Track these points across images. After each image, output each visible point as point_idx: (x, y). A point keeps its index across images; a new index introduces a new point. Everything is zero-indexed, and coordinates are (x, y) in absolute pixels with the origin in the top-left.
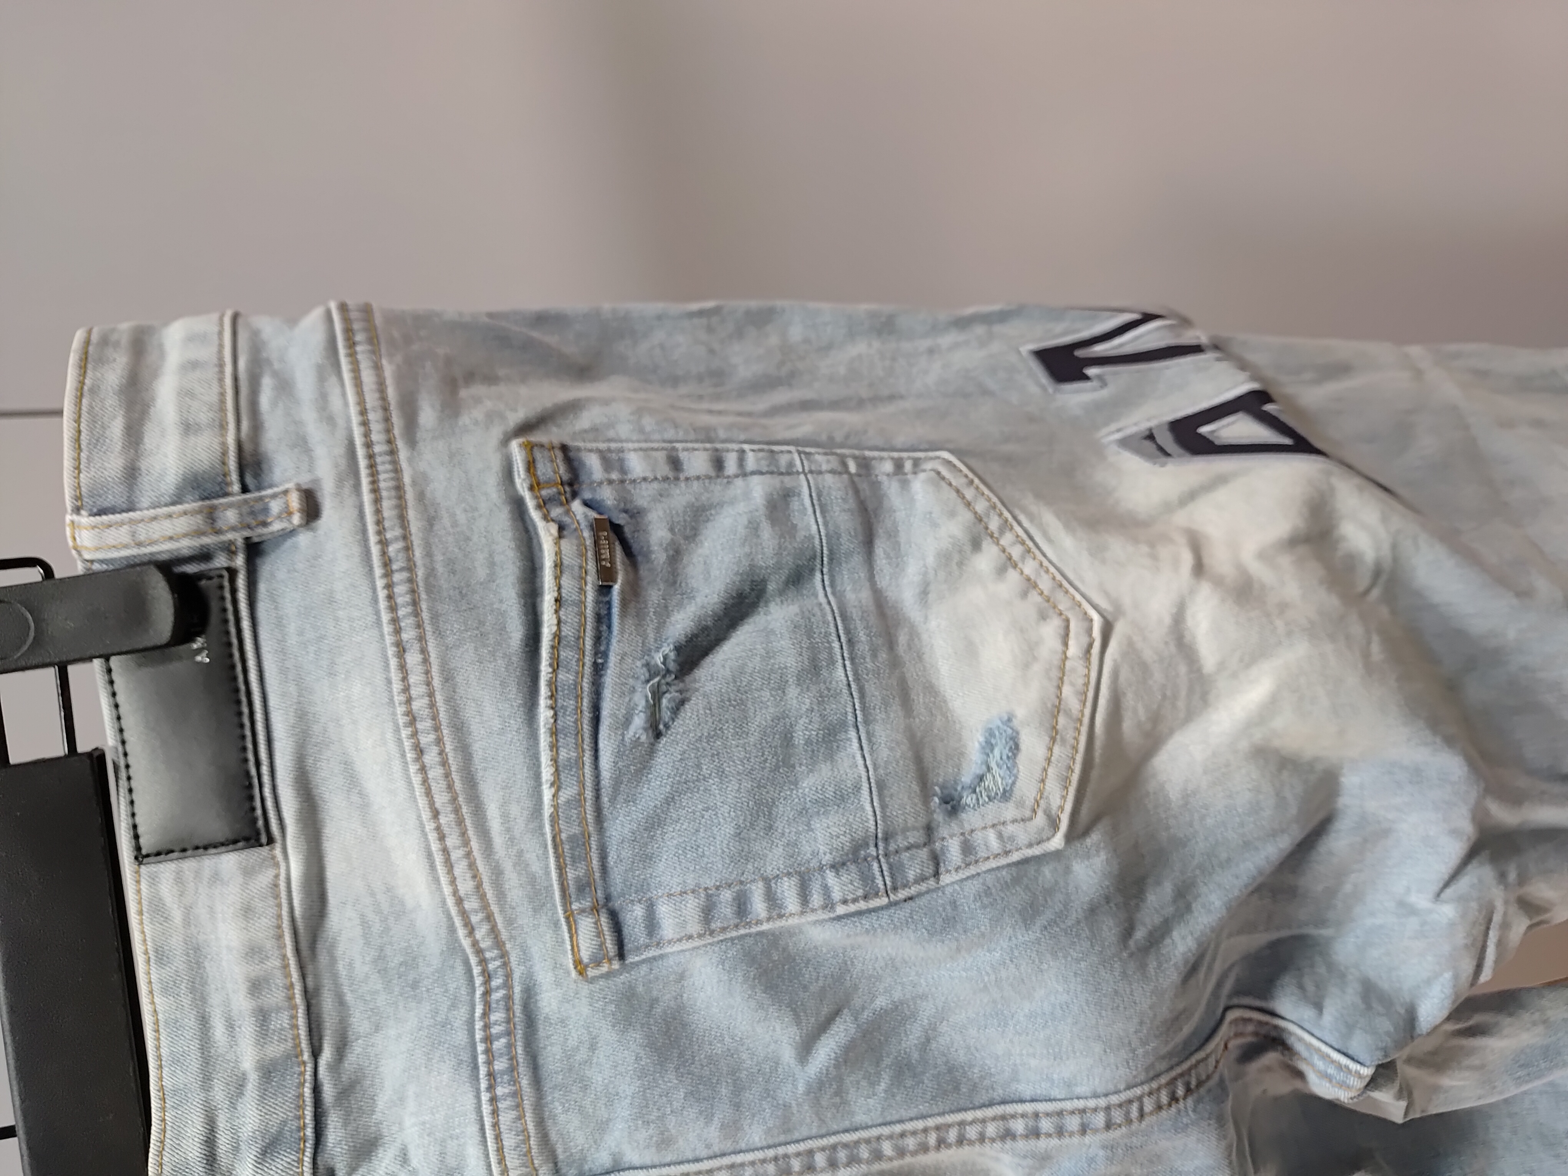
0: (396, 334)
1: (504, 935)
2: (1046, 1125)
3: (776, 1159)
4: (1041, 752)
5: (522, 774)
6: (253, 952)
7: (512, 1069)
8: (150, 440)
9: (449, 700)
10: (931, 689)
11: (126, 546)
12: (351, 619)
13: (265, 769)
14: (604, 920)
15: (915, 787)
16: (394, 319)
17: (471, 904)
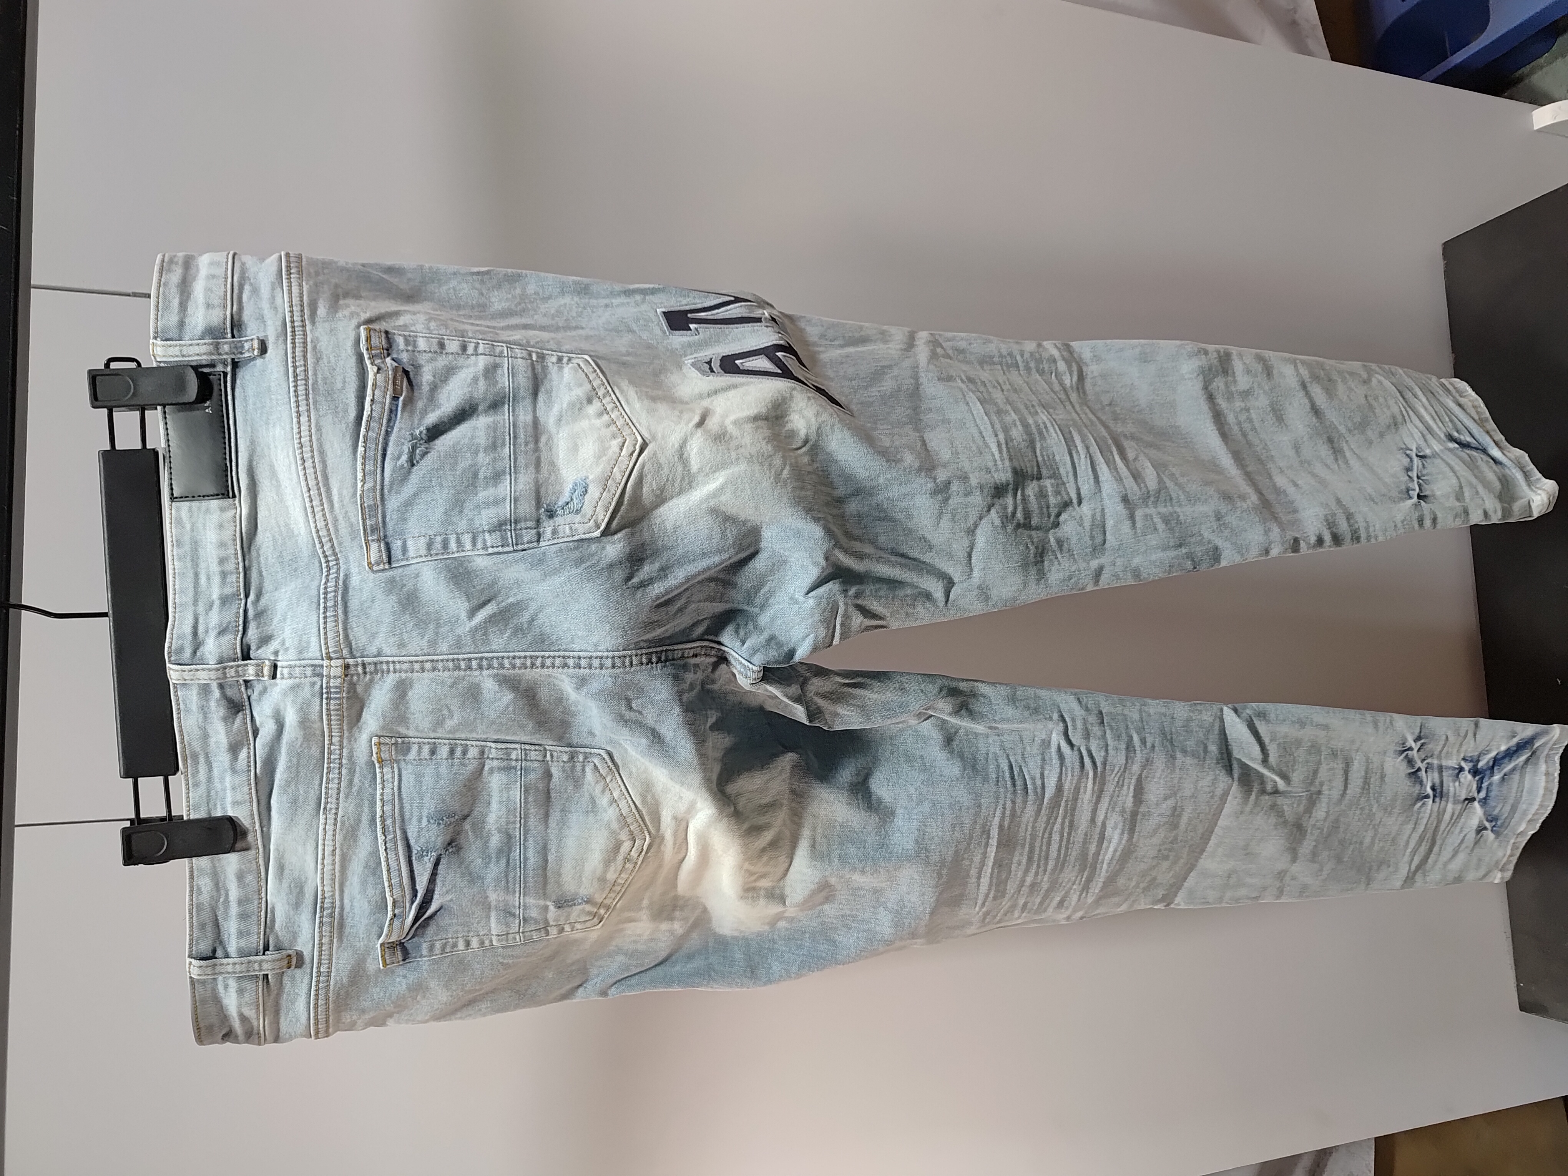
0: (312, 271)
1: (337, 550)
2: (583, 662)
3: (453, 660)
4: (597, 495)
5: (349, 477)
6: (222, 545)
7: (335, 606)
8: (190, 310)
9: (318, 439)
10: (552, 464)
11: (177, 356)
12: (277, 400)
13: (234, 464)
14: (382, 545)
15: (533, 503)
16: (312, 262)
17: (323, 533)
